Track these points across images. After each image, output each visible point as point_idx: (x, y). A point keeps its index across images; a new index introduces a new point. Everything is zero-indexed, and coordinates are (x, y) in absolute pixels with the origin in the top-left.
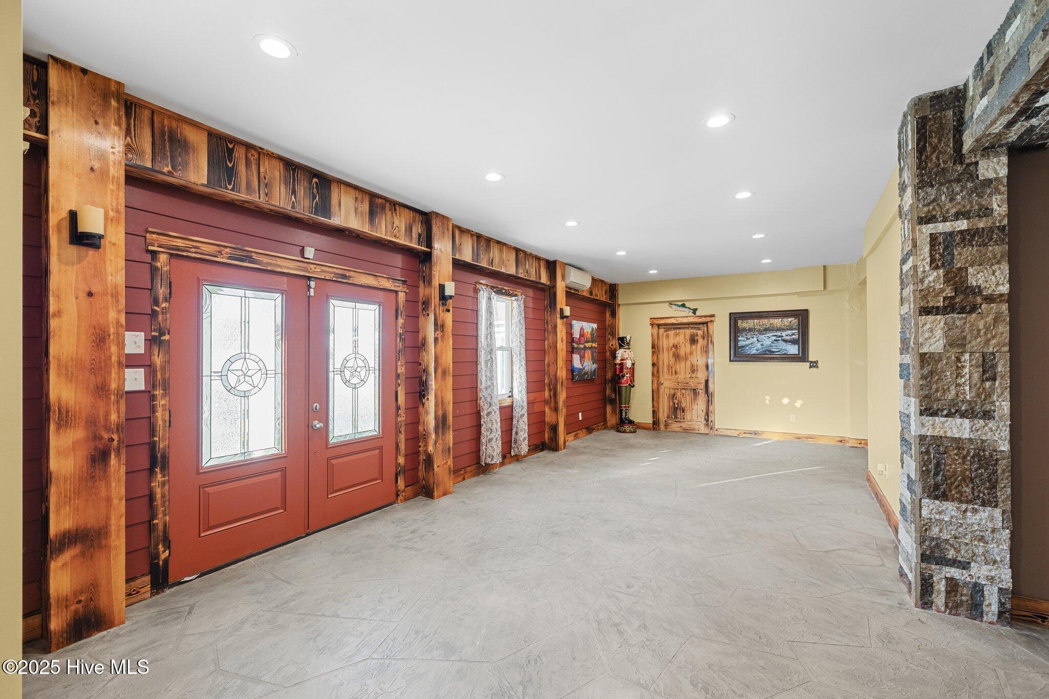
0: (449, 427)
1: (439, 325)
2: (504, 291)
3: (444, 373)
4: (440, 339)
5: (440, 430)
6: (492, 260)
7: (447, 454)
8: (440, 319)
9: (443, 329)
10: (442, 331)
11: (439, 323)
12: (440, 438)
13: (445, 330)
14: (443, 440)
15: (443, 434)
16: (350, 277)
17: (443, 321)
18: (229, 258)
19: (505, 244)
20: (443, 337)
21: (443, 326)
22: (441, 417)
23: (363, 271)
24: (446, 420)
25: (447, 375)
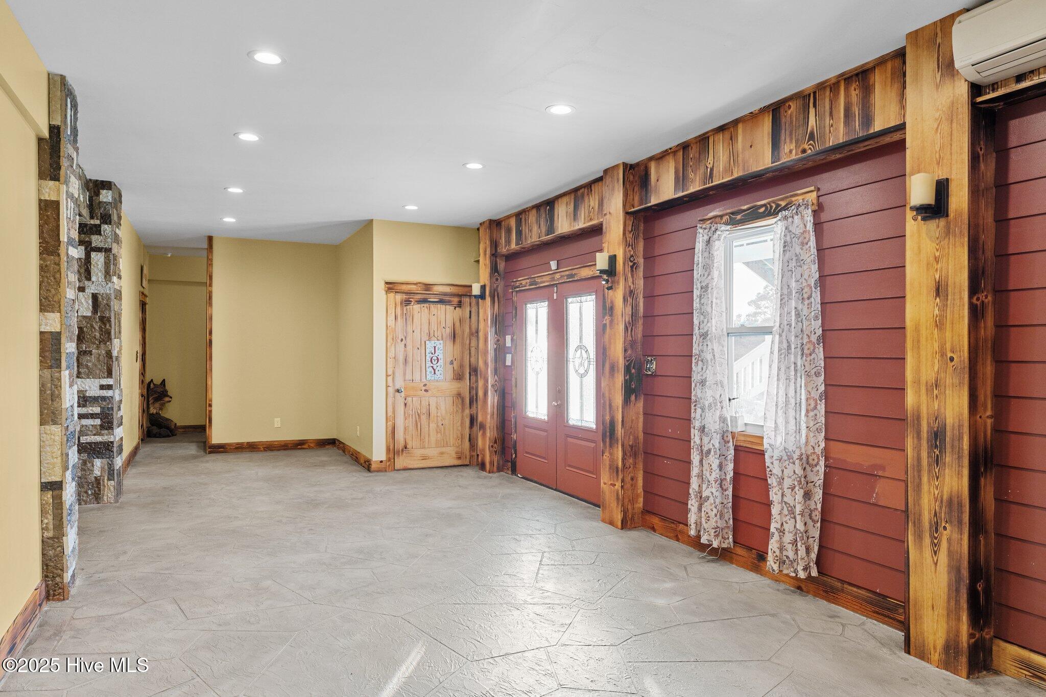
0: (617, 440)
1: (608, 308)
2: (762, 210)
3: (613, 369)
4: (608, 325)
5: (608, 440)
6: (712, 170)
7: (615, 474)
8: (609, 300)
9: (612, 313)
10: (611, 315)
11: (607, 305)
12: (608, 450)
13: (615, 311)
14: (611, 454)
15: (611, 446)
16: (575, 274)
17: (612, 302)
18: (530, 285)
19: (735, 123)
20: (611, 322)
21: (612, 308)
22: (608, 423)
23: (580, 266)
24: (614, 430)
25: (616, 371)
